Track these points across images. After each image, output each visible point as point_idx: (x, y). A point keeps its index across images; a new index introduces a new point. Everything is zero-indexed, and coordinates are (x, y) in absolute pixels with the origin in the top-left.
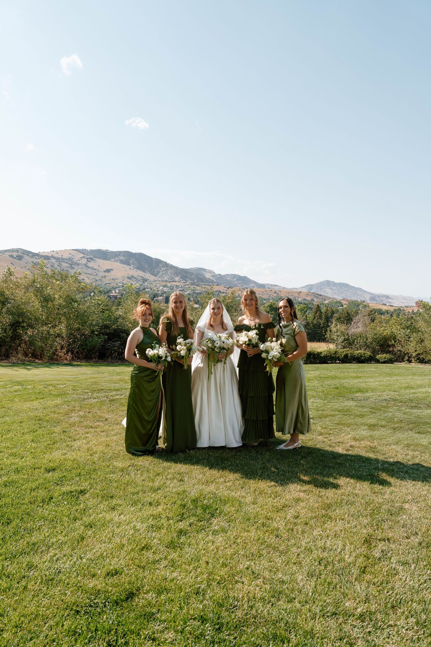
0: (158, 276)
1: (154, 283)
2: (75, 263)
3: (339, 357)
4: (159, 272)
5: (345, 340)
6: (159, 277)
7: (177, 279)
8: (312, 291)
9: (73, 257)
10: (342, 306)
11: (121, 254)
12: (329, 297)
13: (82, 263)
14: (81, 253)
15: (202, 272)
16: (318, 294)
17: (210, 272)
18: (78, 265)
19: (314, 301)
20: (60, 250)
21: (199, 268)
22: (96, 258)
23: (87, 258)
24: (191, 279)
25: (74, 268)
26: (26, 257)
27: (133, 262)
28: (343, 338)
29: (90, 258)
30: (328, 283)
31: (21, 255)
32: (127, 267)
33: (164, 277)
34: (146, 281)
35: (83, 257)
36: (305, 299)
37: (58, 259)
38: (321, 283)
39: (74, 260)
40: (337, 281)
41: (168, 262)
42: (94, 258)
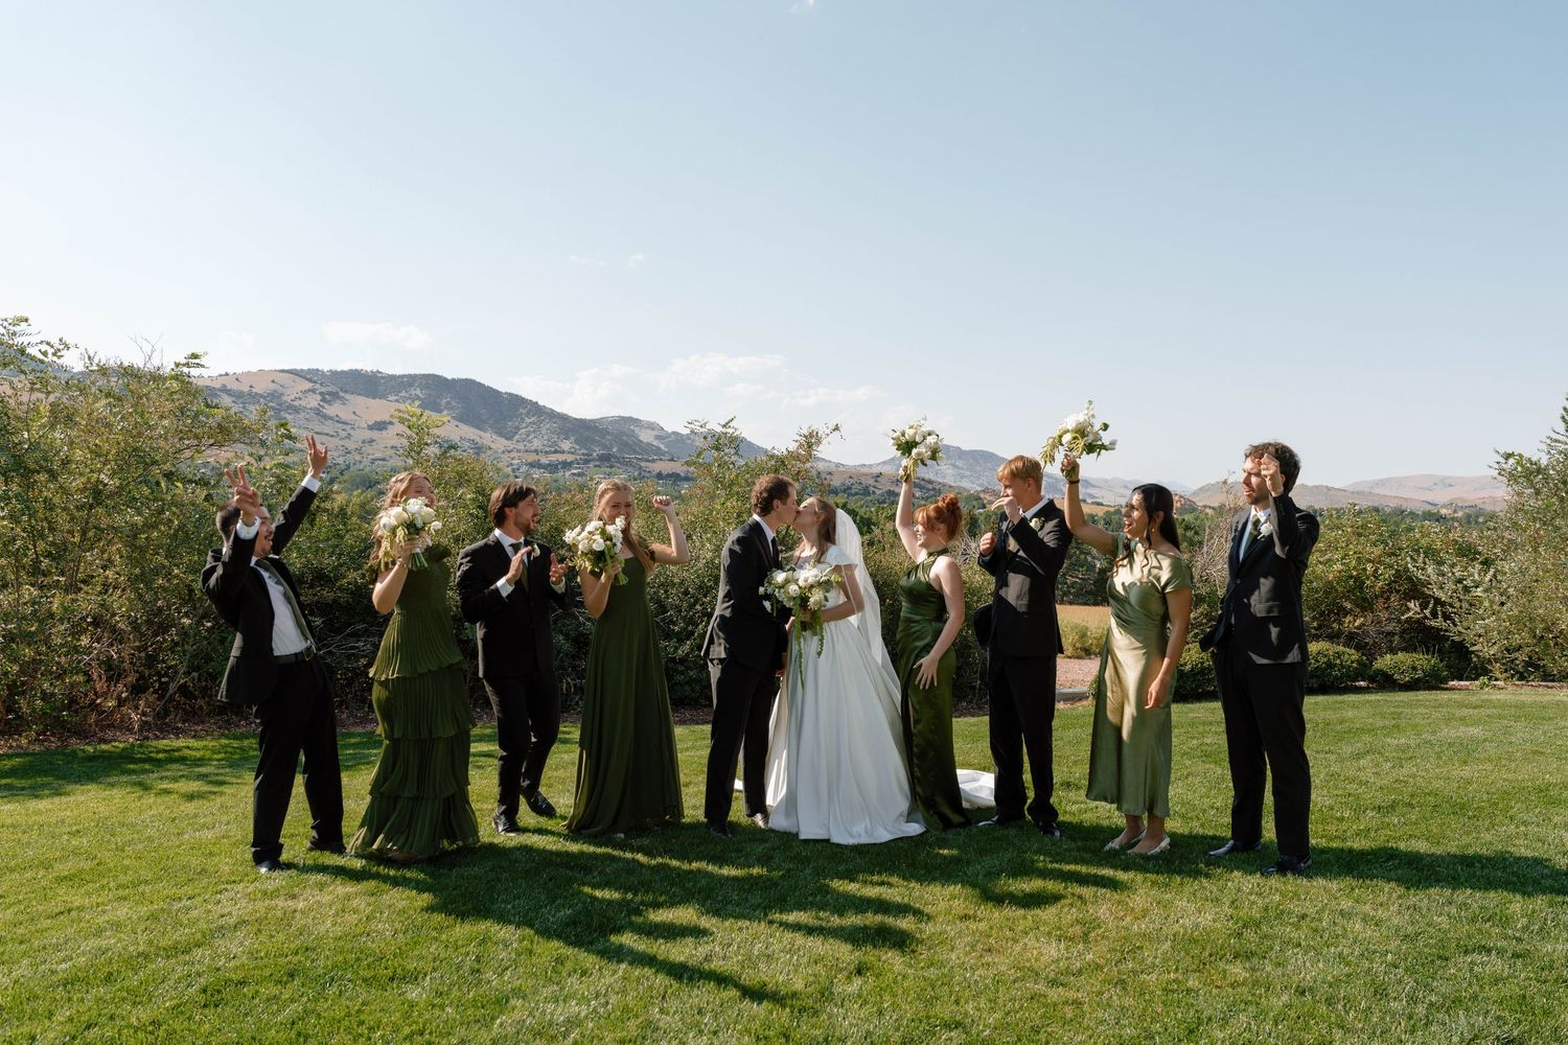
0: (517, 437)
1: (505, 457)
2: (290, 407)
4: (518, 428)
6: (518, 441)
7: (566, 445)
11: (414, 381)
14: (305, 378)
15: (632, 427)
16: (923, 480)
17: (652, 426)
18: (297, 410)
20: (245, 370)
21: (623, 418)
22: (346, 392)
23: (321, 394)
27: (448, 403)
29: (329, 393)
33: (530, 441)
34: (484, 452)
35: (309, 390)
37: (238, 396)
40: (965, 447)
41: (541, 403)
42: (342, 394)
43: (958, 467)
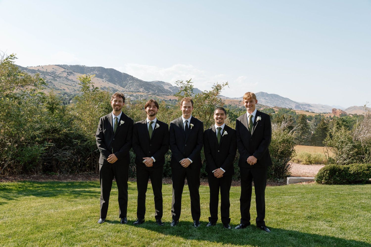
0: (126, 87)
4: (126, 84)
7: (141, 90)
9: (56, 71)
13: (63, 76)
14: (63, 68)
15: (162, 84)
17: (168, 84)
18: (60, 77)
20: (45, 65)
21: (159, 82)
22: (75, 72)
23: (67, 72)
24: (153, 90)
25: (56, 80)
29: (70, 72)
32: (100, 80)
35: (64, 71)
37: (43, 73)
39: (56, 74)
40: (269, 93)
41: (134, 76)
43: (266, 99)
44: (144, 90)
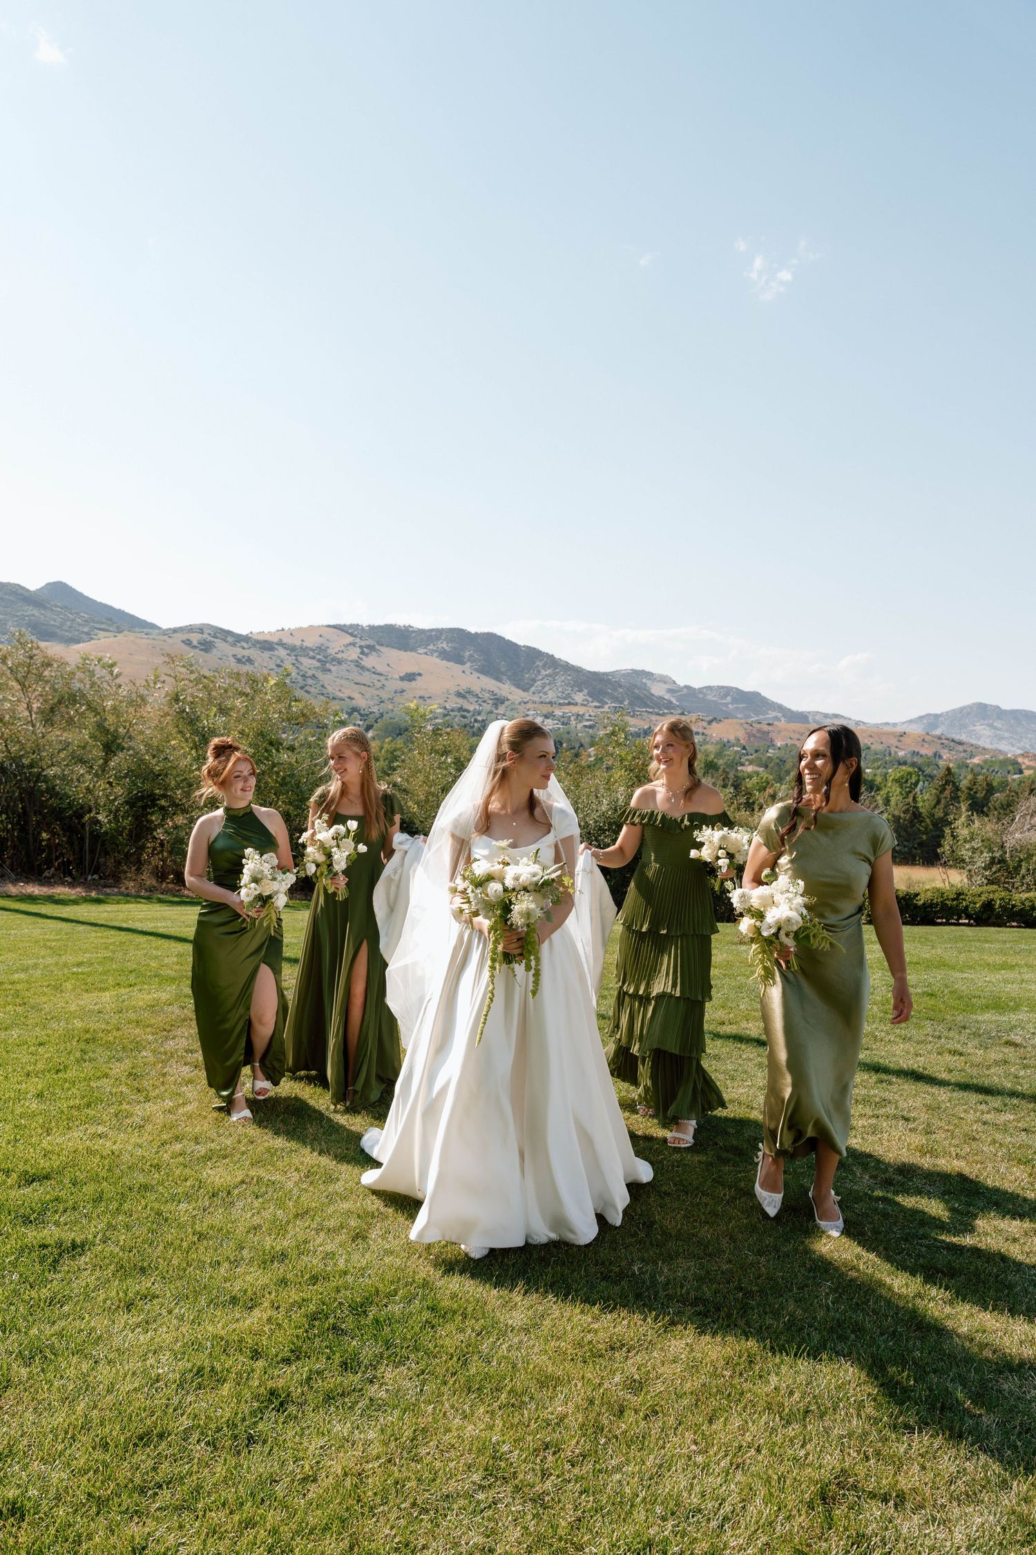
0: (533, 689)
1: (521, 708)
2: (334, 659)
3: (967, 907)
4: (534, 681)
5: (993, 861)
6: (534, 693)
7: (579, 697)
8: (938, 732)
9: (327, 644)
10: (1021, 772)
11: (441, 635)
12: (984, 749)
13: (350, 659)
14: (348, 633)
15: (644, 681)
16: (953, 741)
17: (664, 680)
18: (340, 662)
19: (940, 757)
20: (298, 626)
21: (636, 671)
22: (382, 645)
23: (361, 647)
24: (616, 699)
25: (330, 670)
26: (219, 643)
27: (471, 656)
28: (987, 856)
29: (368, 647)
30: (983, 711)
31: (210, 639)
32: (457, 668)
33: (545, 693)
34: (502, 703)
35: (350, 644)
36: (915, 753)
37: (292, 649)
38: (962, 709)
39: (329, 651)
40: (1006, 706)
41: (557, 656)
42: (377, 647)
43: (995, 728)
44: (587, 698)
